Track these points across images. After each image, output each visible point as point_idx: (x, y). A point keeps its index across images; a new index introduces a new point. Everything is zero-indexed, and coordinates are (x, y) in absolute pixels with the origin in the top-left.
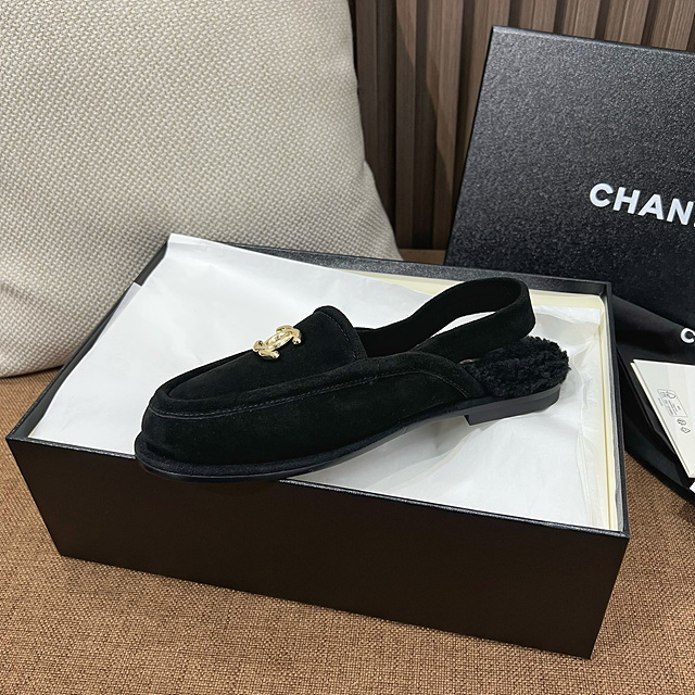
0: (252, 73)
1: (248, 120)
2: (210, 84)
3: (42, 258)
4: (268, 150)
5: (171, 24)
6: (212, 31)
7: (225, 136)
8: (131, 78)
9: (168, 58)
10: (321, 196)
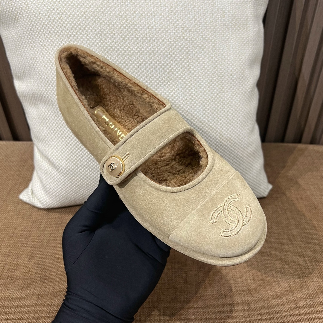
0: (208, 71)
1: (201, 96)
2: (184, 75)
3: (77, 154)
4: (209, 113)
5: (170, 40)
6: (191, 46)
7: (187, 103)
8: (143, 67)
9: (165, 58)
10: (232, 140)
